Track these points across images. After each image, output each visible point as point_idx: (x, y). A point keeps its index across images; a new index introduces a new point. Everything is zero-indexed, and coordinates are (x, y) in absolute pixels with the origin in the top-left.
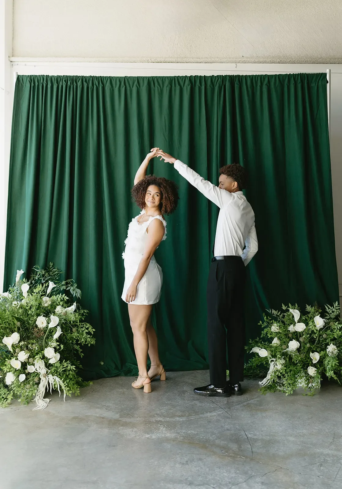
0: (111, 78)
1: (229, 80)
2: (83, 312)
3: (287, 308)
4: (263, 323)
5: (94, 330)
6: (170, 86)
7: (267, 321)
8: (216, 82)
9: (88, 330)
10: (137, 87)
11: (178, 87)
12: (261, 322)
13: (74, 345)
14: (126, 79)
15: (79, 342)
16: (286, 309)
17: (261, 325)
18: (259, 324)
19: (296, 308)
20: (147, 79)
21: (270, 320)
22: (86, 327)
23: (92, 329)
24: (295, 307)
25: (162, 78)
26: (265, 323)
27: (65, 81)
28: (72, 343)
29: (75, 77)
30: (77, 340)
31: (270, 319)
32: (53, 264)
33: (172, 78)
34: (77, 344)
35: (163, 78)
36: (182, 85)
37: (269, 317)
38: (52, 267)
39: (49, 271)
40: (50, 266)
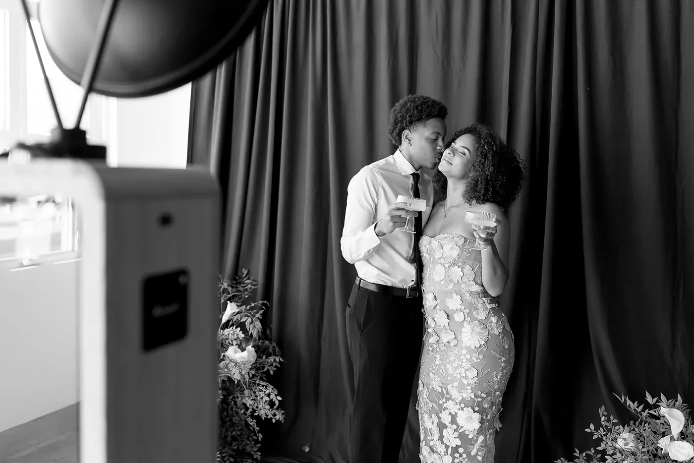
2: (272, 360)
3: (656, 402)
4: (597, 429)
5: (280, 398)
7: (606, 427)
9: (270, 398)
12: (592, 426)
13: (247, 418)
15: (256, 414)
16: (653, 403)
17: (592, 434)
18: (588, 430)
19: (677, 404)
21: (615, 425)
22: (265, 392)
23: (276, 395)
24: (676, 401)
26: (601, 429)
28: (245, 414)
30: (254, 411)
31: (614, 421)
32: (248, 272)
34: (253, 417)
37: (612, 418)
38: (246, 276)
39: (240, 283)
40: (243, 274)
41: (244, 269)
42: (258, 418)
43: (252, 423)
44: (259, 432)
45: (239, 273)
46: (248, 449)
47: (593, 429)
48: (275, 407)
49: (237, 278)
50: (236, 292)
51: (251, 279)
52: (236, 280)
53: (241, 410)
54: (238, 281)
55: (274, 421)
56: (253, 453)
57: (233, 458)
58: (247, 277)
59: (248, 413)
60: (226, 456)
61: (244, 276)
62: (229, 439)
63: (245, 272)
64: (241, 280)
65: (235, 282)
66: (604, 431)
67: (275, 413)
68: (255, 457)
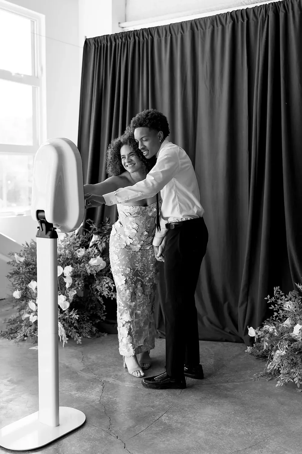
0: (157, 28)
1: (272, 8)
4: (270, 298)
6: (212, 27)
7: (276, 296)
8: (259, 12)
9: (108, 285)
10: (181, 33)
11: (220, 27)
12: (269, 296)
13: (98, 297)
14: (171, 26)
17: (268, 300)
18: (266, 298)
20: (190, 23)
22: (106, 282)
23: (112, 284)
25: (203, 20)
26: (273, 298)
27: (120, 38)
28: (97, 295)
29: (128, 33)
30: (101, 293)
32: (109, 219)
33: (213, 18)
34: (101, 296)
35: (205, 19)
36: (224, 22)
37: (281, 292)
38: (107, 222)
39: (104, 226)
40: (106, 220)
41: (106, 218)
42: (103, 297)
43: (100, 299)
44: (104, 304)
45: (104, 220)
46: (99, 314)
47: (269, 298)
48: (112, 291)
49: (103, 223)
50: (101, 230)
51: (110, 223)
52: (102, 224)
53: (95, 292)
54: (103, 225)
55: (112, 299)
56: (101, 316)
57: (89, 317)
58: (109, 222)
59: (99, 294)
60: (85, 316)
61: (107, 221)
62: (89, 309)
63: (107, 219)
64: (105, 224)
65: (101, 225)
66: (275, 299)
67: (112, 294)
68: (102, 318)
